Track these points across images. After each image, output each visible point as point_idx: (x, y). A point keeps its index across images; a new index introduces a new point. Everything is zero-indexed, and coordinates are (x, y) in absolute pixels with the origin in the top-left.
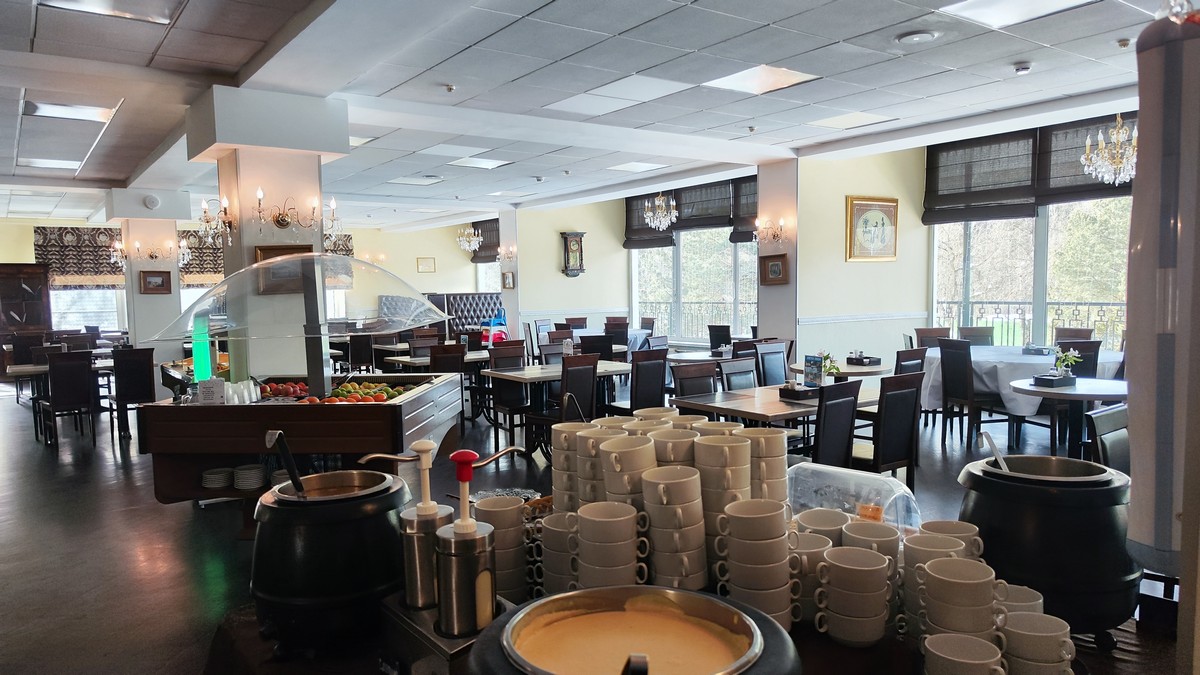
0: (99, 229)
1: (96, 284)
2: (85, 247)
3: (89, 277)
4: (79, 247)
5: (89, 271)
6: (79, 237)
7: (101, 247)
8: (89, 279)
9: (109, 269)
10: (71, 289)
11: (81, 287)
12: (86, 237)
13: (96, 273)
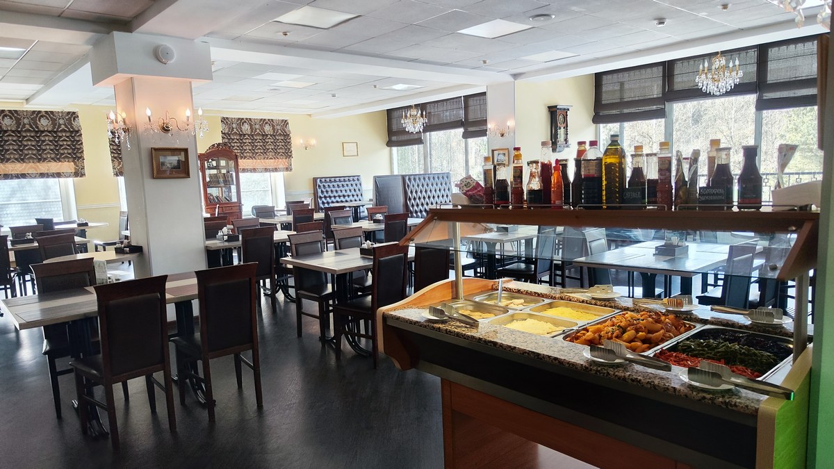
0: (40, 112)
1: (39, 172)
2: (26, 131)
3: (32, 164)
4: (19, 132)
5: (31, 158)
6: (18, 121)
7: (43, 132)
8: (31, 167)
9: (53, 156)
10: (12, 178)
11: (23, 176)
12: (26, 121)
13: (39, 160)
